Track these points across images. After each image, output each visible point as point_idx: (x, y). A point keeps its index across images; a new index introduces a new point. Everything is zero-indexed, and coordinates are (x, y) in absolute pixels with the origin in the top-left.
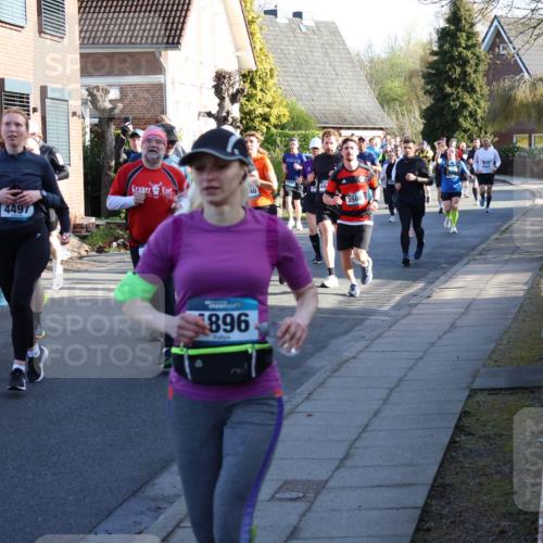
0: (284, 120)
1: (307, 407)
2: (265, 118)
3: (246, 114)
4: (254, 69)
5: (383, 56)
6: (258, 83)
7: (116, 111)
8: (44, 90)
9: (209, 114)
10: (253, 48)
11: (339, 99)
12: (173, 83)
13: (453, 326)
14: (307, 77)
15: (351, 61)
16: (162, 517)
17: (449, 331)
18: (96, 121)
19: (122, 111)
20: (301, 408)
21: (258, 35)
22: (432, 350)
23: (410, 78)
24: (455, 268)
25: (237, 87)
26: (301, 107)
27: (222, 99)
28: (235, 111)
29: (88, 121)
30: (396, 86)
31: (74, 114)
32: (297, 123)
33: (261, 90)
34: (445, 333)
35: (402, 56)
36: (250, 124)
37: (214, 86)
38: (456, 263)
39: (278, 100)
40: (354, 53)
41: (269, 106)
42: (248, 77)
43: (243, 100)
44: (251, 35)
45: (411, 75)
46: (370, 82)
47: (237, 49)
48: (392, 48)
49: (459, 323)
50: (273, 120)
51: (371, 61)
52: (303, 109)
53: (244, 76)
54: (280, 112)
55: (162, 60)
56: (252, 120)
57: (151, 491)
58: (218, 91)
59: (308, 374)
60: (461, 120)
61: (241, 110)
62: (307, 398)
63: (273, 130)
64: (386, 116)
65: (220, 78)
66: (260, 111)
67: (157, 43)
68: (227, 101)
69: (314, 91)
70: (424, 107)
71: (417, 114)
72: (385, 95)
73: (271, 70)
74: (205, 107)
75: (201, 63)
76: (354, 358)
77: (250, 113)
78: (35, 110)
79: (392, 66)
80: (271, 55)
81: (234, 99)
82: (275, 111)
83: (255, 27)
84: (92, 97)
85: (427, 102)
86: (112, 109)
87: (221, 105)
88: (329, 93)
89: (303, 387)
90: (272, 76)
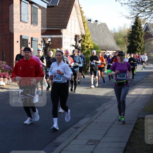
0: (92, 48)
1: (96, 121)
2: (87, 47)
3: (82, 46)
4: (85, 34)
5: (118, 32)
6: (86, 38)
7: (50, 44)
8: (32, 38)
9: (73, 46)
10: (85, 29)
11: (106, 43)
12: (64, 37)
13: (134, 101)
14: (98, 37)
15: (109, 33)
16: (58, 148)
17: (133, 103)
18: (45, 46)
19: (51, 44)
20: (94, 121)
21: (86, 26)
22: (128, 107)
23: (124, 38)
24: (135, 86)
25: (80, 39)
26: (96, 44)
27: (76, 42)
28: (80, 45)
29: (43, 46)
30: (121, 40)
31: (39, 45)
32: (95, 48)
33: (87, 40)
34: (132, 103)
35: (122, 32)
36: (83, 48)
37: (75, 39)
38: (135, 85)
39: (91, 42)
40: (110, 31)
41: (88, 44)
42: (83, 36)
43: (82, 42)
44: (84, 26)
45: (125, 37)
46: (114, 39)
47: (81, 29)
48: (120, 30)
49: (135, 101)
50: (89, 47)
51: (115, 33)
52: (97, 45)
53: (82, 36)
54: (91, 45)
55: (62, 31)
56: (84, 47)
57: (55, 141)
58: (76, 40)
59: (96, 112)
60: (137, 49)
61: (81, 45)
62: (96, 119)
63: (89, 50)
64: (118, 47)
65: (76, 36)
66: (86, 45)
67: (61, 27)
68: (78, 42)
69: (100, 40)
70: (128, 45)
71: (126, 47)
72: (118, 42)
73: (89, 35)
74: (72, 43)
75: (72, 33)
76: (108, 109)
77: (83, 45)
78: (29, 43)
79: (120, 35)
80: (89, 31)
81: (79, 42)
82: (90, 45)
83: (85, 24)
84: (44, 41)
85: (129, 44)
86: (49, 44)
87: (76, 43)
88: (103, 41)
89: (95, 116)
90: (89, 36)
